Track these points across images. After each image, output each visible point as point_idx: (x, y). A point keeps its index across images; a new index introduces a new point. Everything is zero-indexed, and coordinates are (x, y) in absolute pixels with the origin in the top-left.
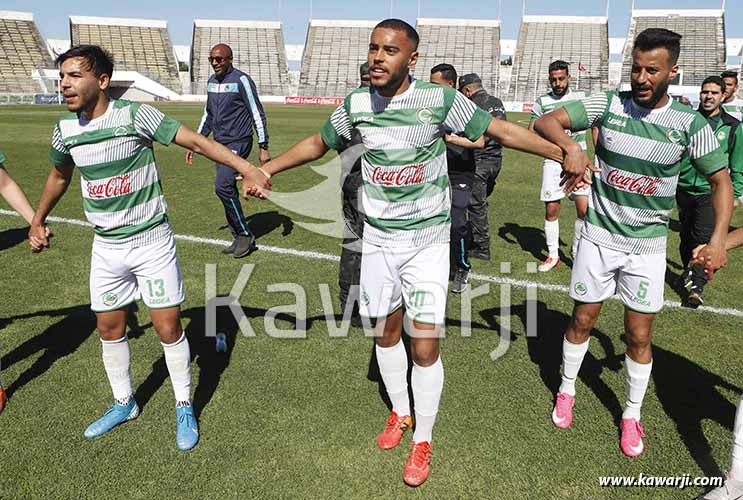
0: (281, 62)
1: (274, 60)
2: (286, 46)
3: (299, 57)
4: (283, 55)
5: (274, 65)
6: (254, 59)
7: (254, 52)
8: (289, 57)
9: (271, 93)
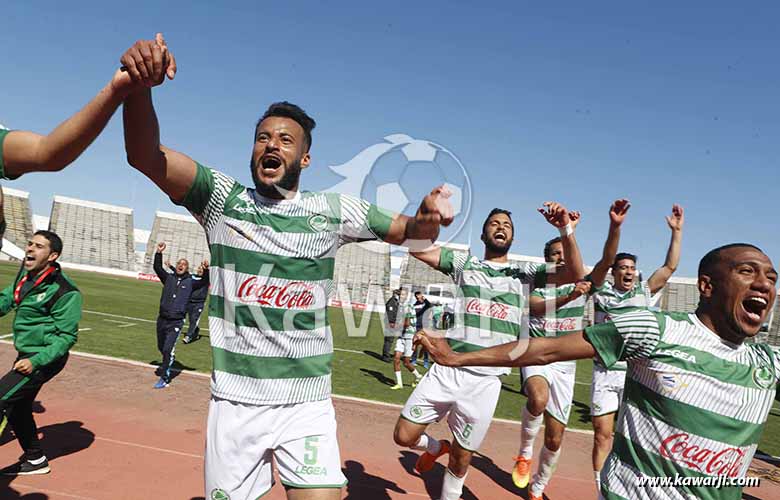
0: (129, 244)
1: (123, 240)
2: (135, 230)
3: (145, 240)
4: (132, 237)
5: (123, 245)
6: (105, 236)
7: (106, 231)
8: (136, 239)
9: (119, 268)
